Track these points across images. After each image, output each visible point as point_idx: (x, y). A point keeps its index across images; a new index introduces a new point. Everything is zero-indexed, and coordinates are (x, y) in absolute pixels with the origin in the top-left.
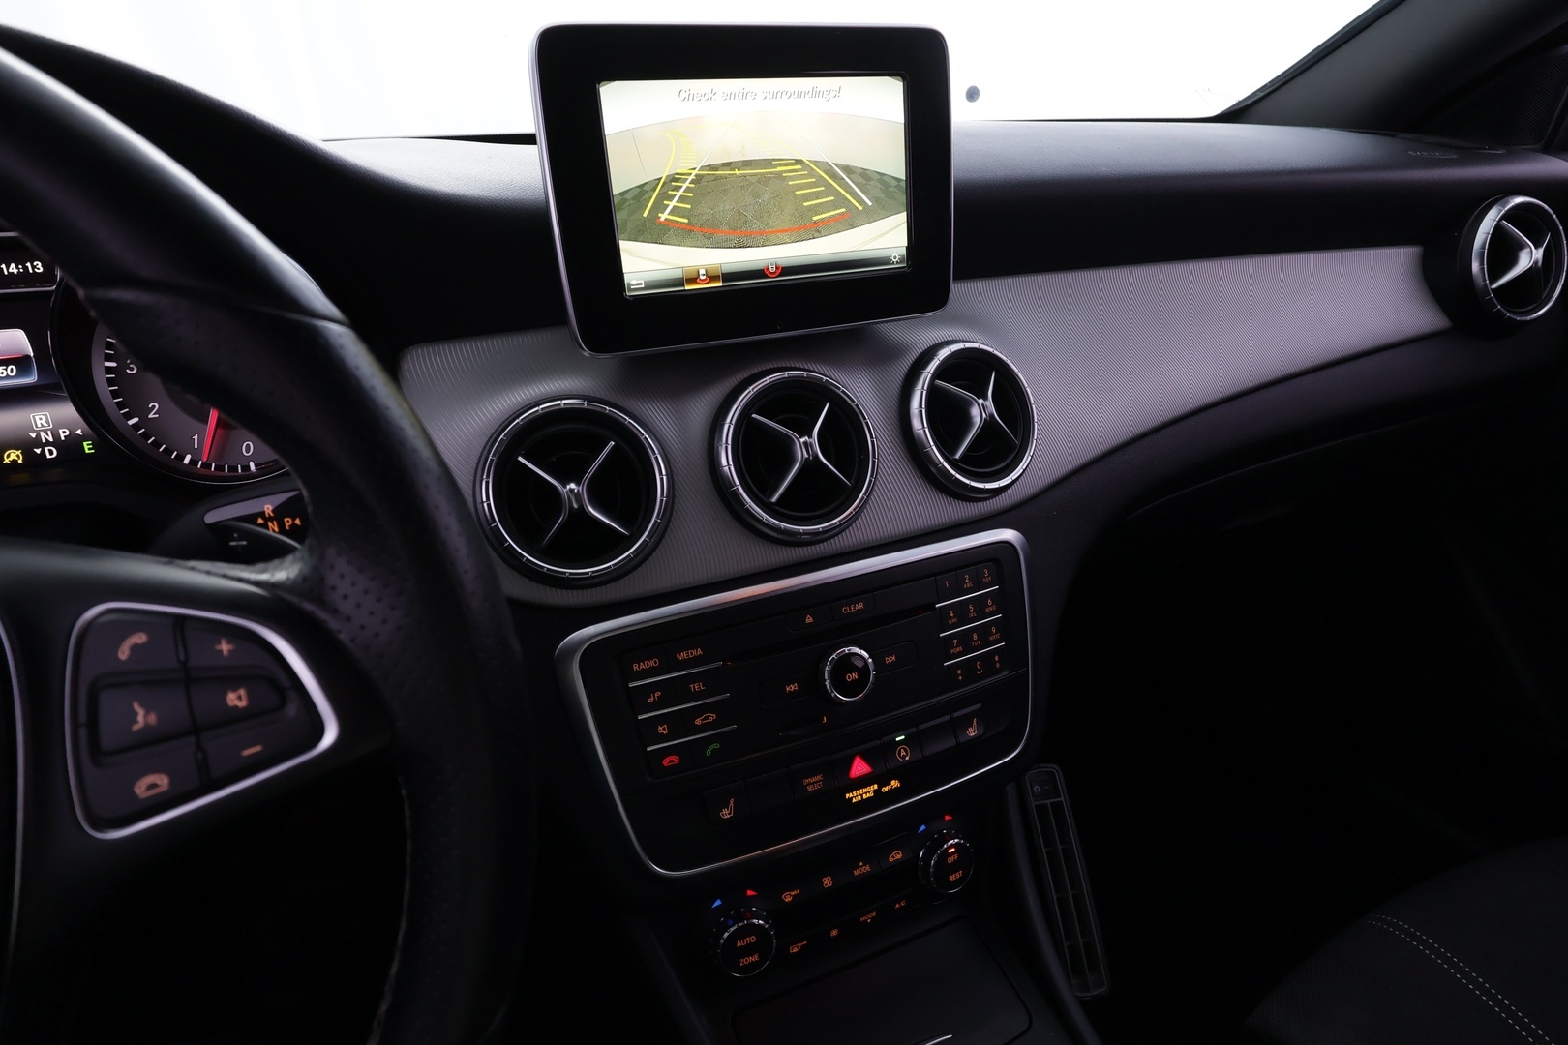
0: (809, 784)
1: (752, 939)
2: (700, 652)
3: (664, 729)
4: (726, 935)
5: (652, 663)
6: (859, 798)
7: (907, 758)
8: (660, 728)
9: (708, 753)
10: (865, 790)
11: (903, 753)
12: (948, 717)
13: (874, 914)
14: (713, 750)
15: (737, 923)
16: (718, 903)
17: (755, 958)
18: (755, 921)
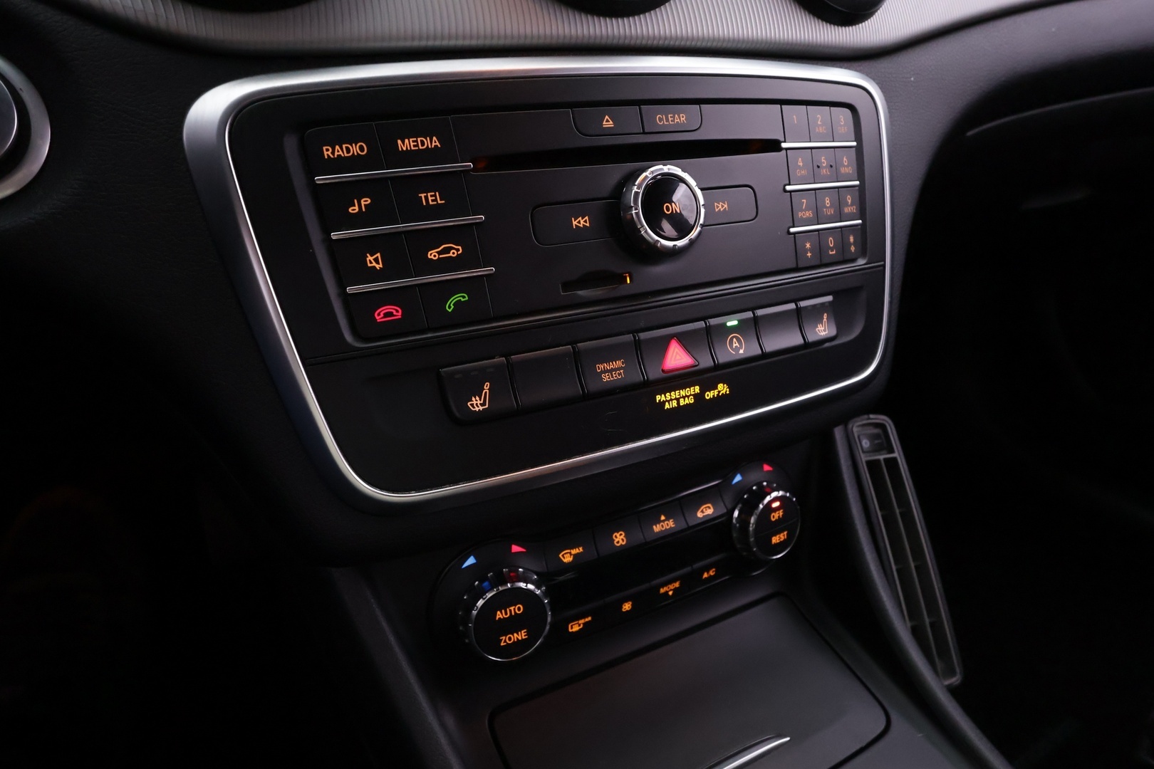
0: (605, 371)
1: (517, 609)
2: (436, 142)
3: (376, 260)
4: (480, 603)
5: (355, 149)
6: (675, 404)
7: (741, 351)
8: (370, 258)
9: (450, 306)
10: (683, 393)
11: (736, 344)
12: (792, 306)
13: (677, 585)
14: (458, 304)
15: (497, 586)
16: (471, 561)
17: (522, 635)
18: (522, 585)
